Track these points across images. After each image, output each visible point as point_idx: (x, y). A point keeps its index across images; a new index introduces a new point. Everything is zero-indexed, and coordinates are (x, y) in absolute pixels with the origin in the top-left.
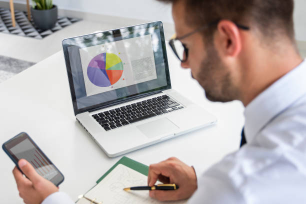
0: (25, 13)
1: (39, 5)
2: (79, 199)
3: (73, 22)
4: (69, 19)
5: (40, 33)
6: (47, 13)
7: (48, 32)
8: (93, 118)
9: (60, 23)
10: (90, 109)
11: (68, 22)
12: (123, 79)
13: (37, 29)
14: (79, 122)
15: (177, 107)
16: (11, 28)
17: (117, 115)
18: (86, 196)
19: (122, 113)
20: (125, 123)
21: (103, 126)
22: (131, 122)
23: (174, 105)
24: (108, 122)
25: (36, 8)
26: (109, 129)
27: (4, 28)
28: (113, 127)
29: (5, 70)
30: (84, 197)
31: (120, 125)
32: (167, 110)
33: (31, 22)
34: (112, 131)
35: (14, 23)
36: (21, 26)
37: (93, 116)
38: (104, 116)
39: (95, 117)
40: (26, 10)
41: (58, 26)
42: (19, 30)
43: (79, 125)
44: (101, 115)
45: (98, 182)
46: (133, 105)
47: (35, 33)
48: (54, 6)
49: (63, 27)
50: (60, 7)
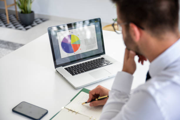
0: (14, 15)
1: (23, 11)
2: (62, 109)
3: (44, 21)
4: (41, 19)
5: (25, 27)
6: (28, 16)
7: (29, 27)
8: (65, 69)
9: (36, 22)
10: (63, 65)
11: (41, 21)
12: (80, 49)
13: (22, 25)
14: (58, 72)
15: (109, 63)
16: (7, 25)
17: (78, 68)
18: (65, 107)
19: (80, 67)
20: (82, 72)
21: (71, 73)
22: (85, 71)
23: (107, 62)
24: (74, 71)
25: (22, 12)
26: (74, 75)
27: (2, 24)
28: (76, 74)
29: (6, 48)
30: (65, 108)
31: (80, 73)
32: (104, 65)
33: (19, 21)
34: (76, 76)
35: (8, 21)
36: (13, 23)
37: (65, 68)
38: (71, 68)
39: (66, 69)
40: (15, 14)
41: (35, 24)
42: (12, 26)
43: (58, 73)
44: (69, 68)
45: (71, 101)
46: (86, 63)
47: (22, 27)
48: (32, 12)
49: (38, 24)
50: (36, 12)
